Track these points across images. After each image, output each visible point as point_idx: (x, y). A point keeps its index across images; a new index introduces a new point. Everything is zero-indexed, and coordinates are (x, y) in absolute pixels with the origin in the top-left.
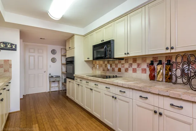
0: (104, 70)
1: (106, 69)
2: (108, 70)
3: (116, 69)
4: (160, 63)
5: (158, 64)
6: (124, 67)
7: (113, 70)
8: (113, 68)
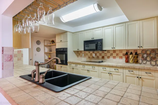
0: (89, 58)
1: (91, 57)
2: (93, 57)
3: (100, 57)
4: (131, 53)
5: (130, 54)
6: (106, 55)
7: (98, 57)
8: (97, 56)
